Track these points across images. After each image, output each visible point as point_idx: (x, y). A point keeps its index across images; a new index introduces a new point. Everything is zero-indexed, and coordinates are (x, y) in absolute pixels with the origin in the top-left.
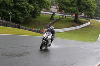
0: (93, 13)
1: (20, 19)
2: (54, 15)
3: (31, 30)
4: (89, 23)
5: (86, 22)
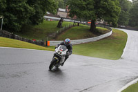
0: (116, 20)
1: (15, 26)
2: (61, 20)
3: (29, 42)
4: (110, 33)
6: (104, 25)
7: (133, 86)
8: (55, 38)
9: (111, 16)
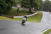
0: (39, 8)
1: (1, 11)
3: (7, 17)
4: (37, 13)
5: (35, 13)
6: (34, 10)
7: (45, 32)
8: (16, 15)
9: (37, 7)
